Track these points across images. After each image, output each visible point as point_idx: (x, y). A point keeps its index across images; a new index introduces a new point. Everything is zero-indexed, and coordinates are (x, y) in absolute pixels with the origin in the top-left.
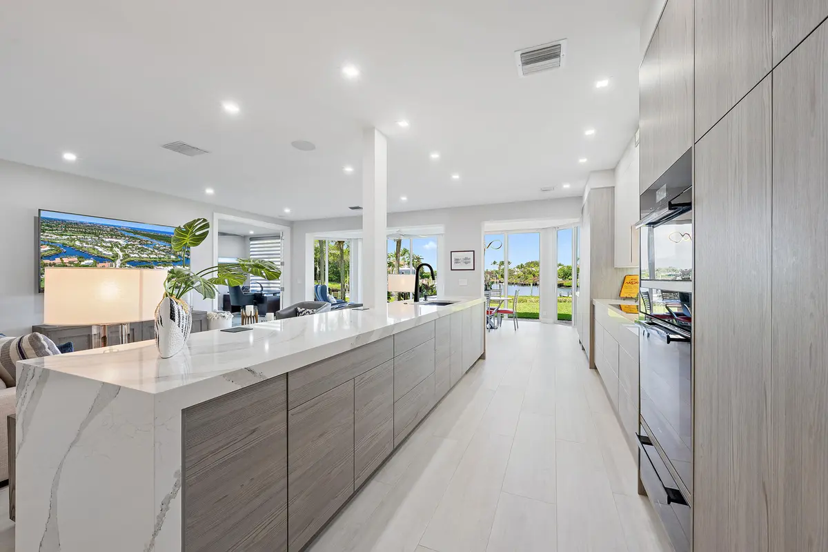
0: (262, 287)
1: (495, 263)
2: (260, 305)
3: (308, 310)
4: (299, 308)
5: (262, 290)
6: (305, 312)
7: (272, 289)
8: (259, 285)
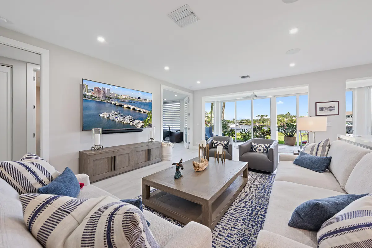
0: (169, 128)
1: (258, 116)
2: (171, 137)
3: (219, 142)
4: (214, 141)
5: (170, 129)
6: (218, 143)
7: (173, 128)
8: (168, 127)
